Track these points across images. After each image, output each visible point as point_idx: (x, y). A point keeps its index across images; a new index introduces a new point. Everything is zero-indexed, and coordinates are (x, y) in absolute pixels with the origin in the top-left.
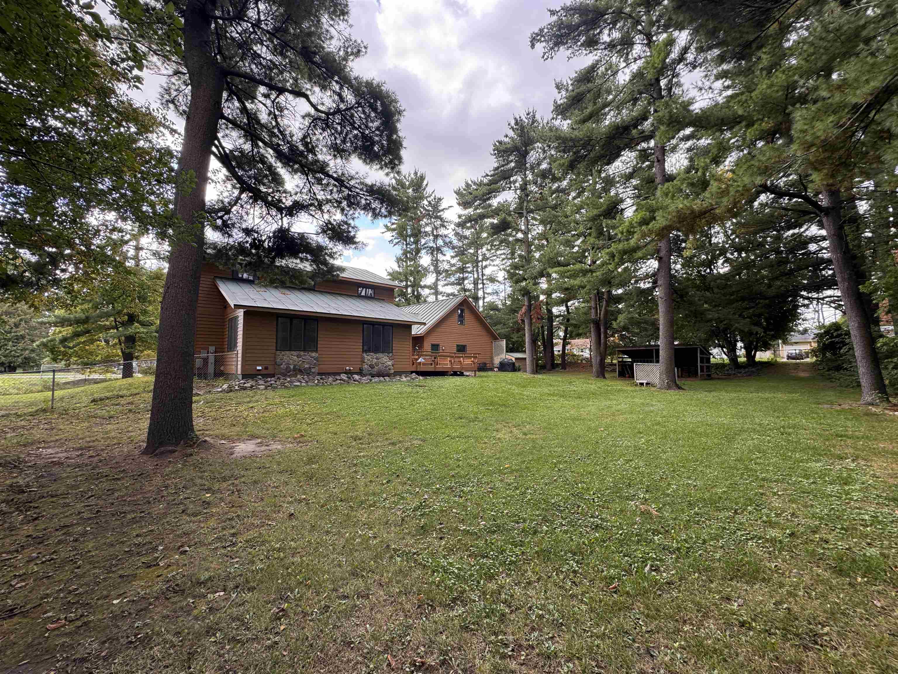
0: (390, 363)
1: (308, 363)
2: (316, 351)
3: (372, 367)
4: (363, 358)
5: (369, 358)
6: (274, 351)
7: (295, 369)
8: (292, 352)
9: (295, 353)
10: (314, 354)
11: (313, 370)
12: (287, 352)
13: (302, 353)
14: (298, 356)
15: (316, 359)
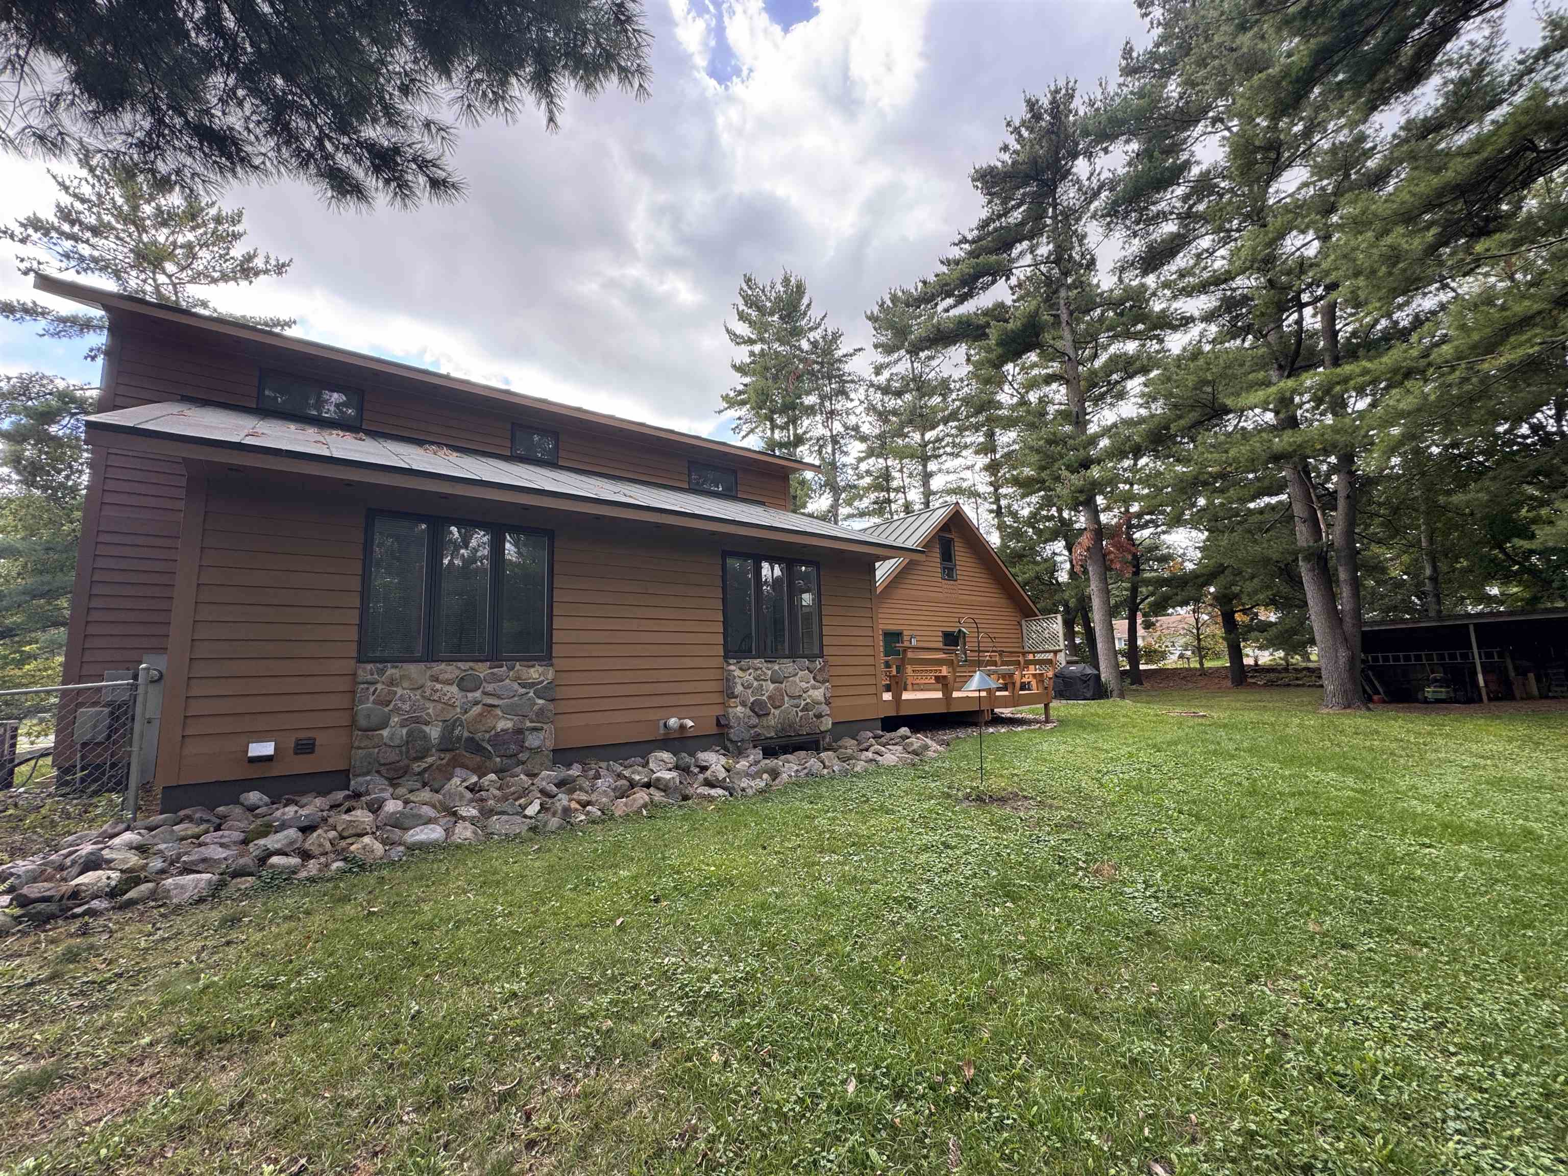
0: (818, 694)
1: (509, 711)
2: (547, 658)
3: (760, 710)
4: (728, 680)
5: (748, 677)
6: (348, 666)
7: (447, 745)
8: (440, 668)
9: (449, 670)
10: (535, 673)
11: (532, 740)
12: (413, 669)
13: (483, 670)
14: (465, 684)
15: (546, 691)
